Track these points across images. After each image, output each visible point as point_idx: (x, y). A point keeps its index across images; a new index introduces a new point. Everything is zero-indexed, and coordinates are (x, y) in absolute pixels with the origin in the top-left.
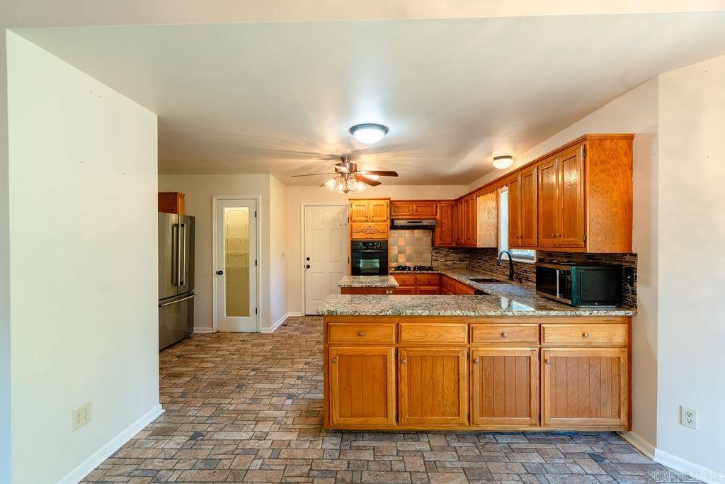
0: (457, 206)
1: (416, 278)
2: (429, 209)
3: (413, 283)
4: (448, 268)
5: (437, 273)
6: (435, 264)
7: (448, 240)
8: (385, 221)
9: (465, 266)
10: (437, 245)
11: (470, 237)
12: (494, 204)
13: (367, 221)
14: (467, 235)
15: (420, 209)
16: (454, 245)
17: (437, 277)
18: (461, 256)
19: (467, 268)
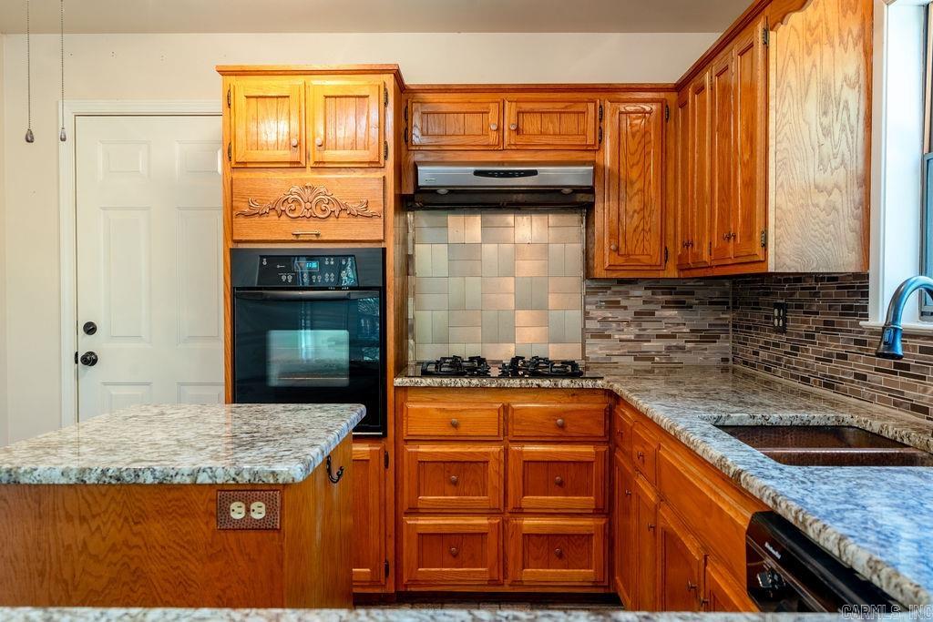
0: (683, 104)
1: (506, 408)
2: (569, 123)
3: (492, 431)
4: (649, 367)
5: (594, 390)
6: (597, 350)
7: (648, 251)
8: (374, 165)
9: (715, 359)
10: (599, 272)
11: (738, 226)
12: (850, 63)
13: (295, 165)
14: (726, 215)
15: (532, 125)
16: (671, 272)
17: (597, 405)
18: (703, 318)
19: (725, 368)
